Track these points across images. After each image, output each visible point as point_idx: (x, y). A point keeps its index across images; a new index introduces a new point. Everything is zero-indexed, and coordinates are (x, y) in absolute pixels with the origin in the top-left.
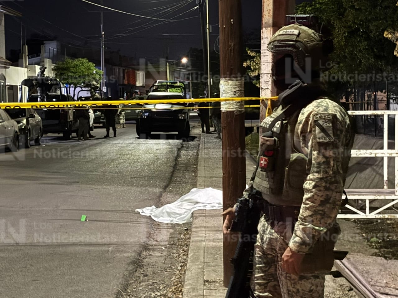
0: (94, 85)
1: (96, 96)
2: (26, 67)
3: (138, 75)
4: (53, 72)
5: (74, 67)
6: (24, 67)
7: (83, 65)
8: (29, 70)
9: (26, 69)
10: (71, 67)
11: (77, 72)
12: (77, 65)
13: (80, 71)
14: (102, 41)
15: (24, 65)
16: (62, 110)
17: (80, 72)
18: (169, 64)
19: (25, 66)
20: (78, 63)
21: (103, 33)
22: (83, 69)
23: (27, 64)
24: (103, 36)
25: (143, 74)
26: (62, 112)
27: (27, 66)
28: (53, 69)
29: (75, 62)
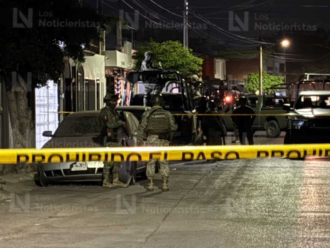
0: (194, 79)
1: (197, 95)
2: (103, 54)
3: (217, 63)
4: (133, 60)
5: (163, 53)
6: (100, 53)
7: (175, 51)
8: (107, 58)
9: (103, 56)
10: (158, 54)
11: (167, 61)
12: (167, 51)
13: (171, 59)
14: (185, 15)
15: (100, 50)
16: (184, 116)
17: (171, 61)
18: (263, 49)
19: (102, 52)
20: (168, 48)
21: (187, 4)
22: (176, 57)
23: (104, 50)
24: (187, 8)
25: (224, 63)
26: (185, 120)
27: (104, 52)
28: (133, 57)
29: (164, 47)
